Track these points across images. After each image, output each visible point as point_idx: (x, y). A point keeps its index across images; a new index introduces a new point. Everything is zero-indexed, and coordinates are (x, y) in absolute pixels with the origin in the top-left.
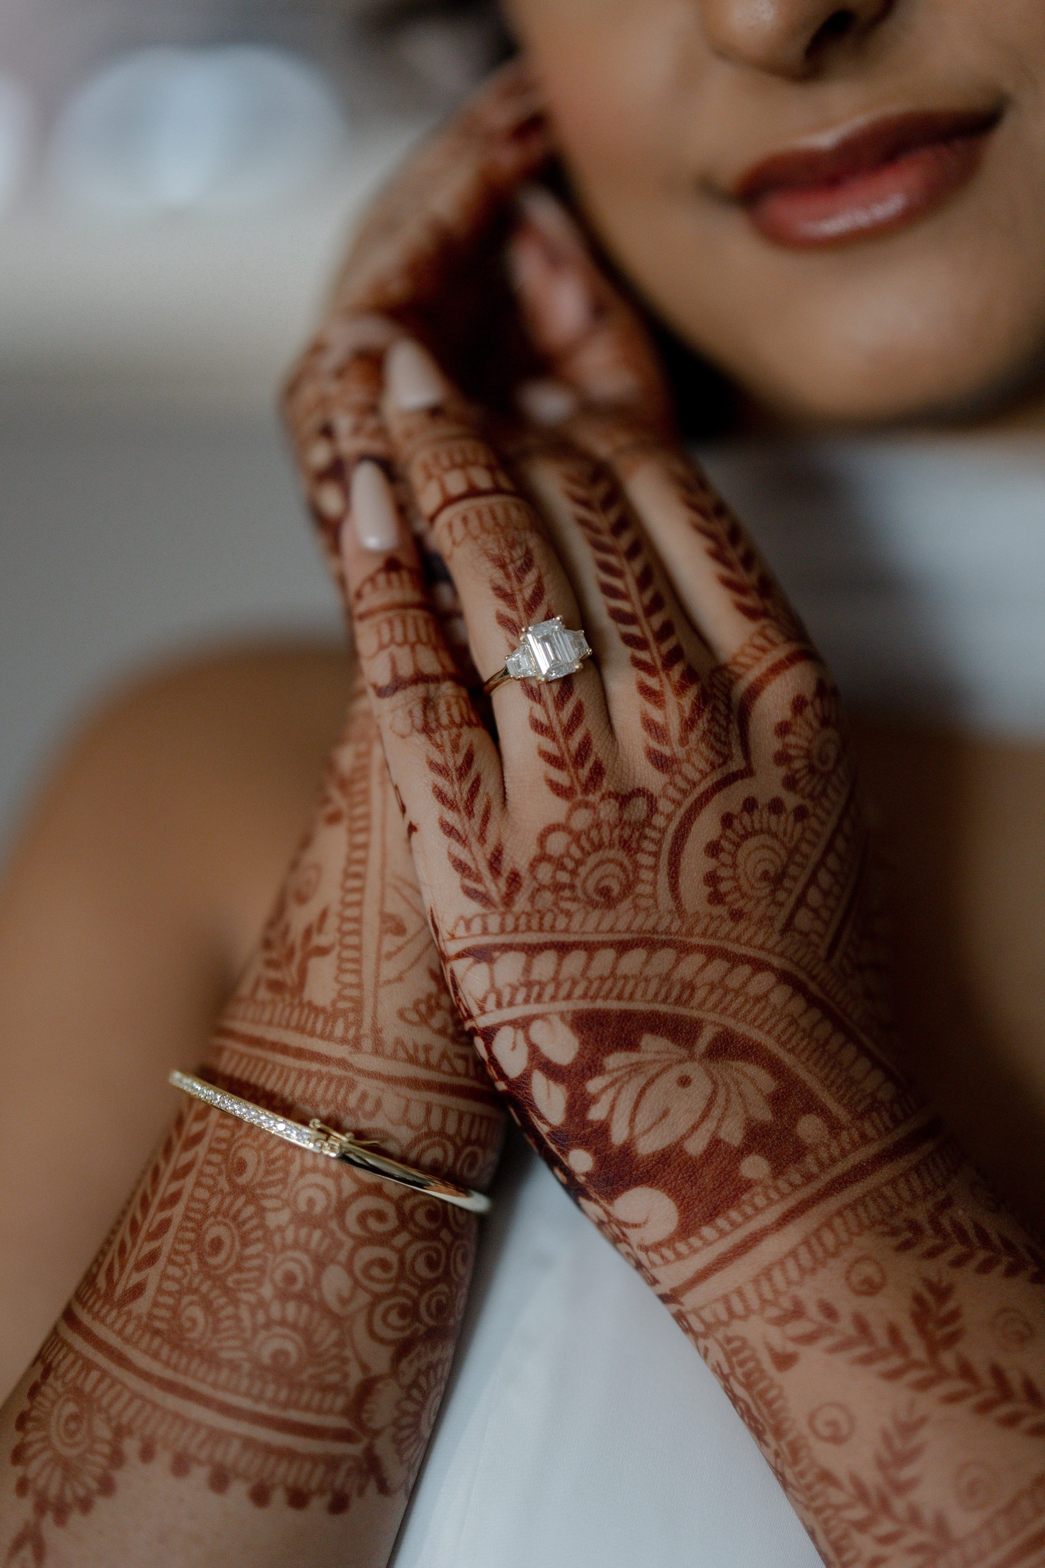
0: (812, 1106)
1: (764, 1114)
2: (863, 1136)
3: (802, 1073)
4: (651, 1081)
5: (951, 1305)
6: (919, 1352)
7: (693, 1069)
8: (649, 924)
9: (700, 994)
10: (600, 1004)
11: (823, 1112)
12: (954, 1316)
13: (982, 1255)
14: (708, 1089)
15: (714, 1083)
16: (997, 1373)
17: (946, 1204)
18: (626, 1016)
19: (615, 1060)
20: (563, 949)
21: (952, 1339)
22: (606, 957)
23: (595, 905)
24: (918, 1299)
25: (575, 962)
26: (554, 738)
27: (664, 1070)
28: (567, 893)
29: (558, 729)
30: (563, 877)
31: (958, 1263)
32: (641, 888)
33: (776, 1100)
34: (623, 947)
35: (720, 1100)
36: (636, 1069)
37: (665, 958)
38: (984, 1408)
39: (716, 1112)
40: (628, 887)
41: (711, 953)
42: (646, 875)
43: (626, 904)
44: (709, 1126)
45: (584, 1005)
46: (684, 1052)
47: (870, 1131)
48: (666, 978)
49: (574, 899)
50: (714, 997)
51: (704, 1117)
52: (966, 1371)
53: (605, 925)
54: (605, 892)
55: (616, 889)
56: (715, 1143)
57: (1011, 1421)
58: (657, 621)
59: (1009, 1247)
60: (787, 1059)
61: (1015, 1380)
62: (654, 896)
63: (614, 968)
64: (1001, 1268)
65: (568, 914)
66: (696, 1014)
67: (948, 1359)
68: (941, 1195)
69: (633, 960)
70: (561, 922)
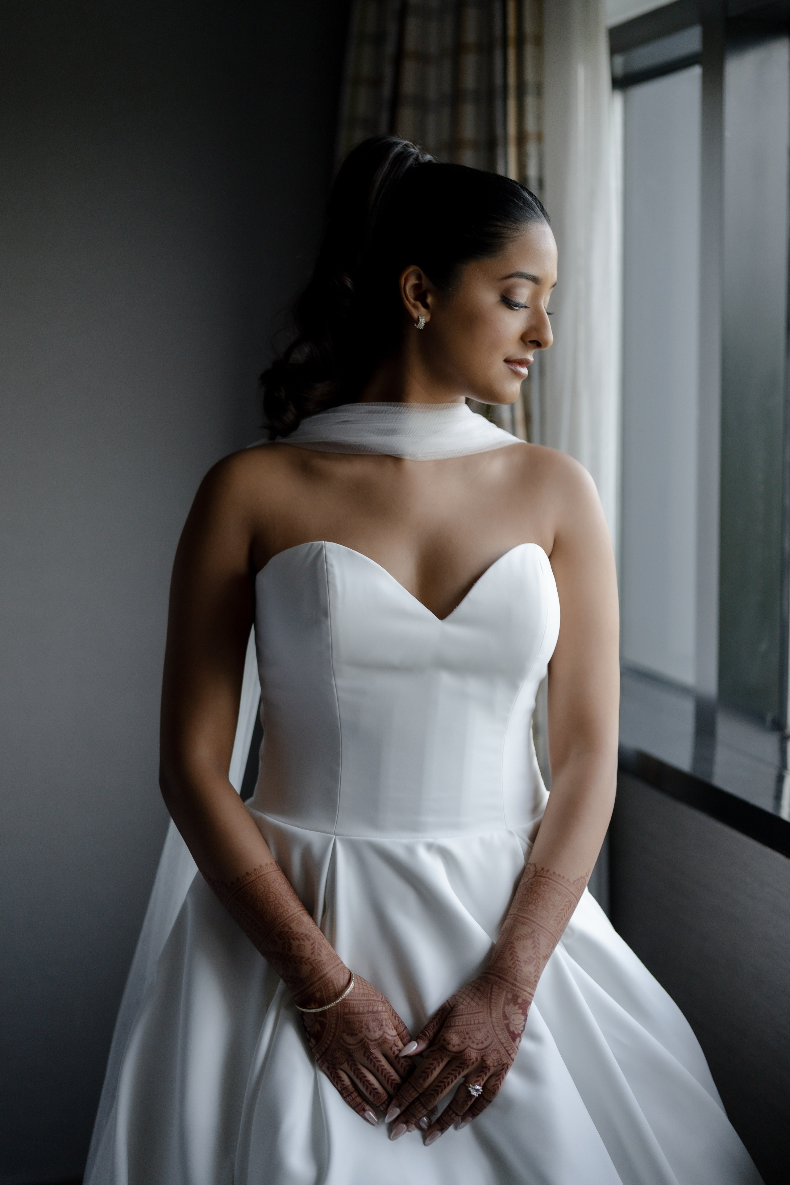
0: (506, 999)
1: (512, 1005)
2: (506, 987)
3: (502, 1003)
4: (516, 1025)
5: (527, 960)
6: (535, 961)
7: (511, 1020)
8: (497, 1043)
9: (501, 1027)
10: (511, 1040)
11: (506, 995)
12: (528, 959)
13: (516, 958)
14: (513, 1015)
15: (511, 1015)
16: (533, 948)
17: (510, 967)
18: (510, 1036)
19: (516, 1032)
20: (507, 1051)
21: (531, 957)
22: (505, 1045)
23: (500, 1053)
24: (528, 965)
25: (507, 1049)
26: (483, 1077)
27: (513, 1024)
28: (501, 1057)
29: (482, 1077)
30: (499, 1060)
31: (519, 961)
32: (494, 1048)
33: (508, 1004)
34: (502, 1044)
35: (513, 1012)
36: (516, 1028)
37: (500, 1037)
38: (539, 949)
39: (515, 1012)
40: (495, 1050)
41: (495, 1030)
42: (492, 1049)
43: (497, 1048)
44: (517, 1011)
45: (512, 1042)
46: (510, 1023)
47: (505, 987)
48: (502, 1034)
49: (501, 1055)
50: (500, 1025)
51: (517, 1013)
52: (535, 953)
53: (501, 1049)
54: (497, 1053)
55: (496, 1051)
56: (519, 1009)
57: (539, 944)
58: (453, 1072)
59: (511, 954)
60: (502, 1006)
61: (533, 945)
62: (494, 1046)
63: (506, 1043)
64: (516, 954)
65: (503, 1054)
66: (504, 1025)
67: (534, 957)
68: (509, 969)
69: (503, 1041)
70: (504, 1054)
